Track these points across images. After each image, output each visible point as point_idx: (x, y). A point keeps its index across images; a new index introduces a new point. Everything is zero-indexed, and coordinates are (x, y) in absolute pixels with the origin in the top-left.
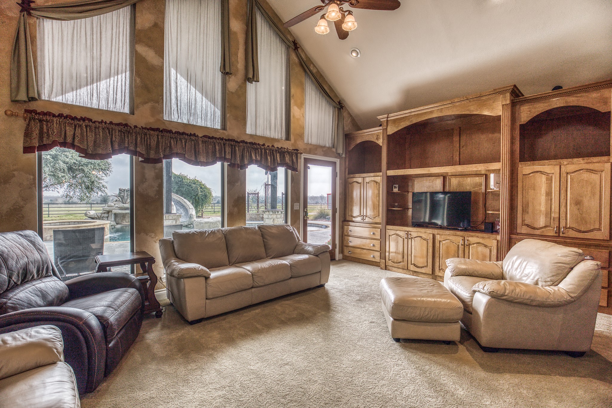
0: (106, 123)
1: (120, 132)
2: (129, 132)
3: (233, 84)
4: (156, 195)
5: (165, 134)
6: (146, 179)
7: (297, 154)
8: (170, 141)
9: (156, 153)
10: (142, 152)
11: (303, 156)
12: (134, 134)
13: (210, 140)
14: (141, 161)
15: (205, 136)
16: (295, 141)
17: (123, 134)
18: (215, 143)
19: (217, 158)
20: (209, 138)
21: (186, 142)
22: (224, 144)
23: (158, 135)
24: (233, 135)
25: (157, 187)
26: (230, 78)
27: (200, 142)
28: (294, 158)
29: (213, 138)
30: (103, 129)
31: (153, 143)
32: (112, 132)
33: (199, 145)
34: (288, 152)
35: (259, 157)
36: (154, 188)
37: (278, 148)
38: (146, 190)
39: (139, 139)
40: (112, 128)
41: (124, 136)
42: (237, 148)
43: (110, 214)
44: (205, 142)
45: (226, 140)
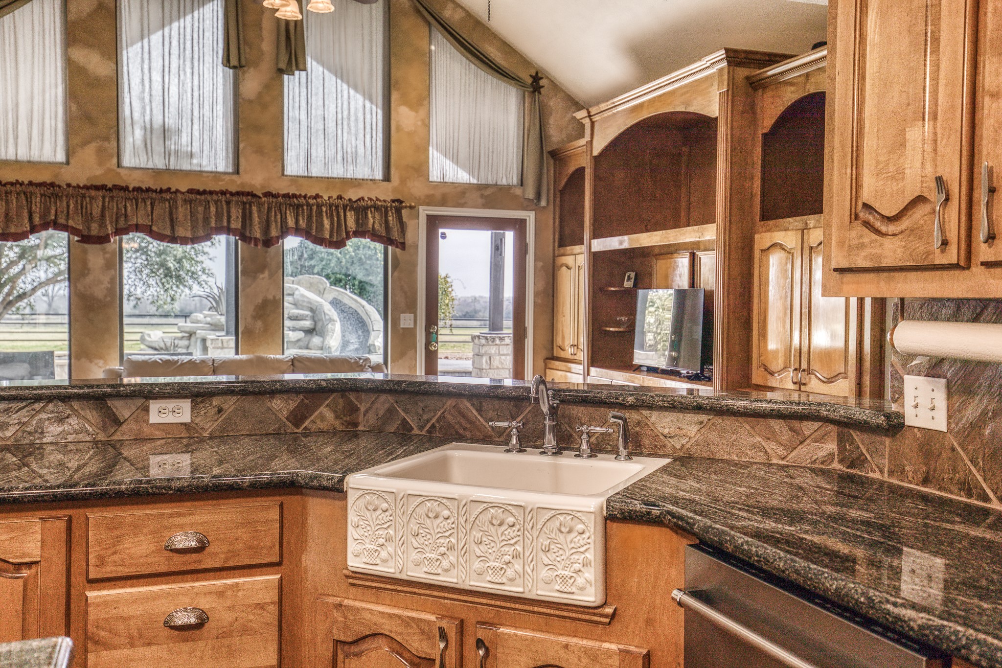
0: (22, 184)
1: (43, 198)
2: (57, 195)
3: (252, 84)
4: (106, 296)
5: (115, 193)
6: (89, 270)
7: (398, 211)
8: (125, 205)
9: (100, 226)
10: (78, 227)
11: (424, 211)
12: (64, 198)
13: (198, 197)
14: (78, 241)
15: (191, 191)
16: (403, 181)
17: (48, 199)
18: (209, 202)
19: (211, 228)
20: (198, 192)
21: (152, 205)
22: (228, 203)
23: (104, 198)
24: (253, 182)
25: (109, 283)
26: (244, 73)
27: (180, 202)
28: (390, 218)
29: (204, 192)
30: (18, 194)
31: (96, 211)
32: (31, 197)
33: (176, 208)
34: (375, 207)
35: (303, 222)
36: (102, 284)
37: (350, 200)
38: (90, 287)
39: (72, 205)
40: (31, 193)
41: (50, 202)
42: (254, 209)
43: (193, 339)
44: (191, 201)
45: (232, 194)
